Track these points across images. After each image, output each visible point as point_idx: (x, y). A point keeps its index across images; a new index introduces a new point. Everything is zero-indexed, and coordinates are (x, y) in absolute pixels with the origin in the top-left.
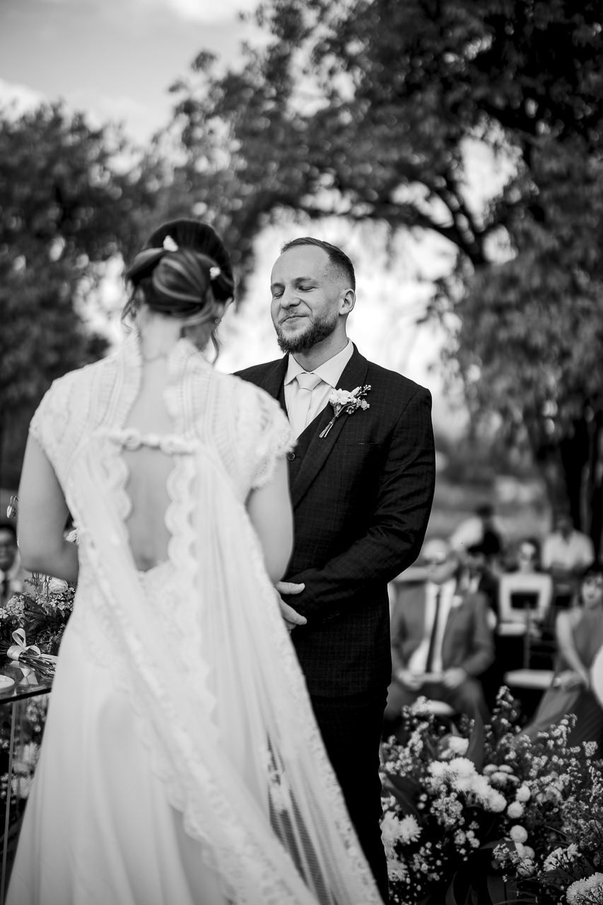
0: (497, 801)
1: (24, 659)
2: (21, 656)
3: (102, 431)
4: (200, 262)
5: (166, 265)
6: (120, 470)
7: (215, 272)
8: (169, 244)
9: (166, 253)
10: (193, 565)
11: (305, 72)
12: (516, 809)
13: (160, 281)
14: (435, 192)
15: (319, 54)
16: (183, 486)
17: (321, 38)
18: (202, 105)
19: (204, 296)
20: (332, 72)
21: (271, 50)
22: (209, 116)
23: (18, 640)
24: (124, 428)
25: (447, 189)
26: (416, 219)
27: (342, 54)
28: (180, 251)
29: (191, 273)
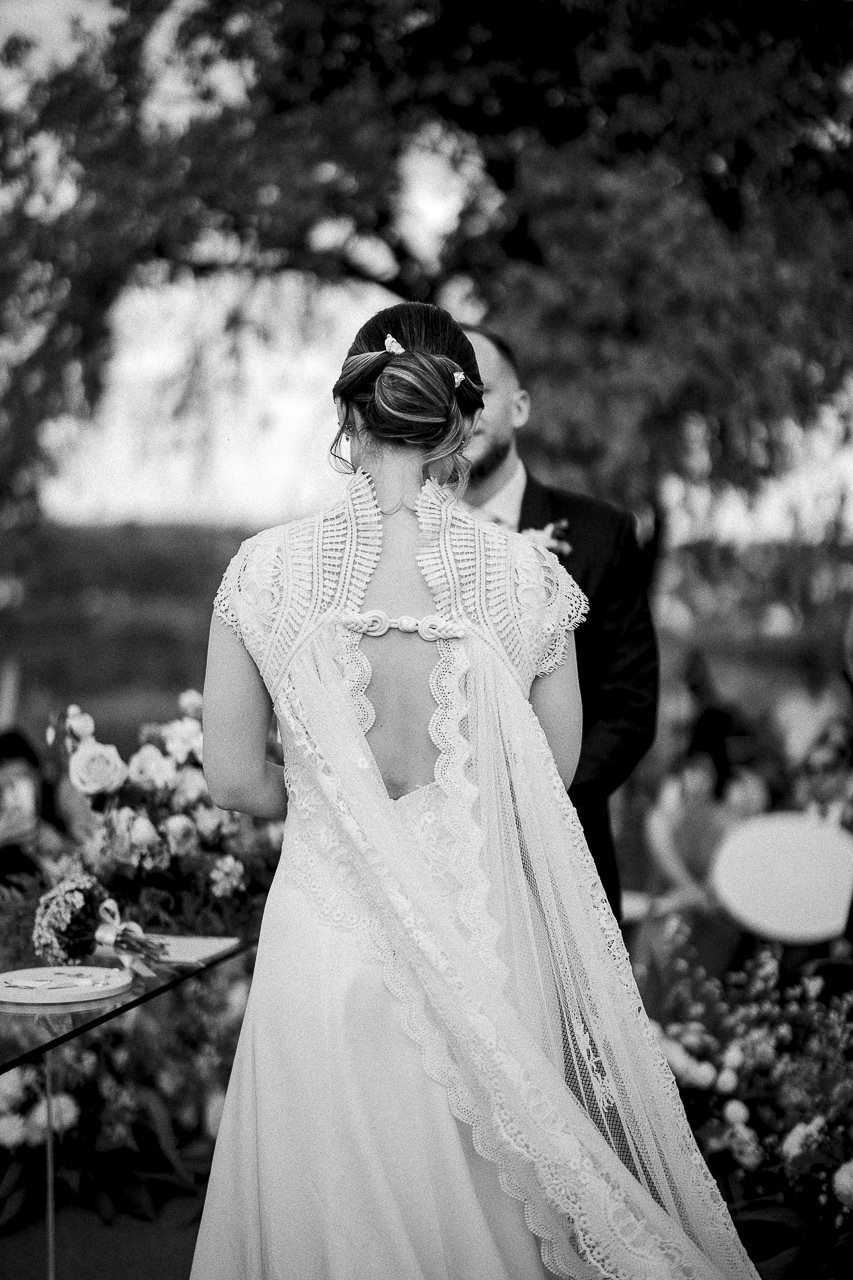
0: (703, 1073)
1: (122, 942)
2: (119, 939)
3: (332, 613)
4: (438, 367)
5: (392, 377)
6: (360, 667)
7: (459, 377)
8: (392, 345)
9: (389, 359)
10: (471, 791)
11: (168, 61)
12: (728, 1081)
13: (384, 398)
14: (363, 229)
15: (186, 35)
16: (451, 683)
17: (186, 13)
18: (19, 120)
19: (447, 414)
20: (207, 61)
21: (116, 30)
22: (29, 133)
23: (107, 917)
24: (362, 608)
25: (380, 221)
26: (342, 269)
27: (217, 34)
28: (408, 355)
29: (428, 385)
